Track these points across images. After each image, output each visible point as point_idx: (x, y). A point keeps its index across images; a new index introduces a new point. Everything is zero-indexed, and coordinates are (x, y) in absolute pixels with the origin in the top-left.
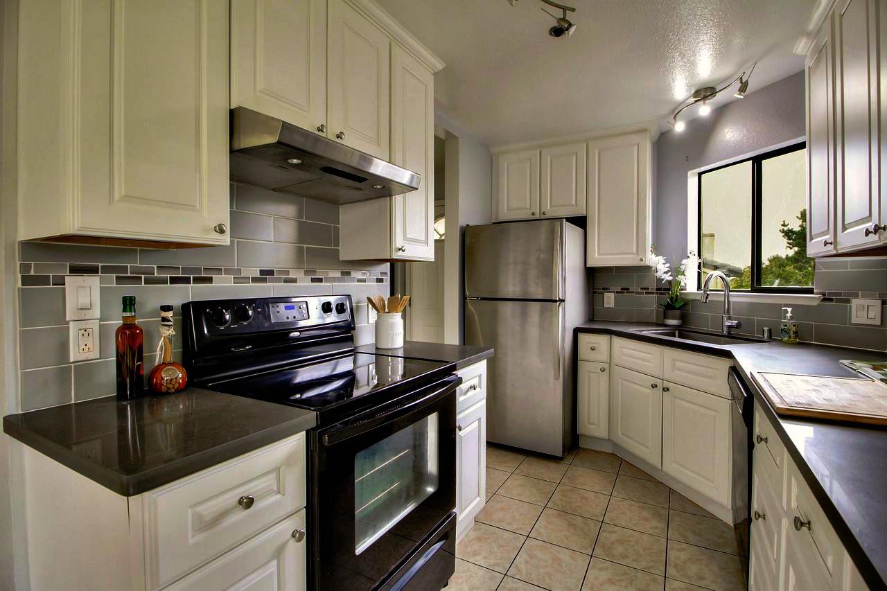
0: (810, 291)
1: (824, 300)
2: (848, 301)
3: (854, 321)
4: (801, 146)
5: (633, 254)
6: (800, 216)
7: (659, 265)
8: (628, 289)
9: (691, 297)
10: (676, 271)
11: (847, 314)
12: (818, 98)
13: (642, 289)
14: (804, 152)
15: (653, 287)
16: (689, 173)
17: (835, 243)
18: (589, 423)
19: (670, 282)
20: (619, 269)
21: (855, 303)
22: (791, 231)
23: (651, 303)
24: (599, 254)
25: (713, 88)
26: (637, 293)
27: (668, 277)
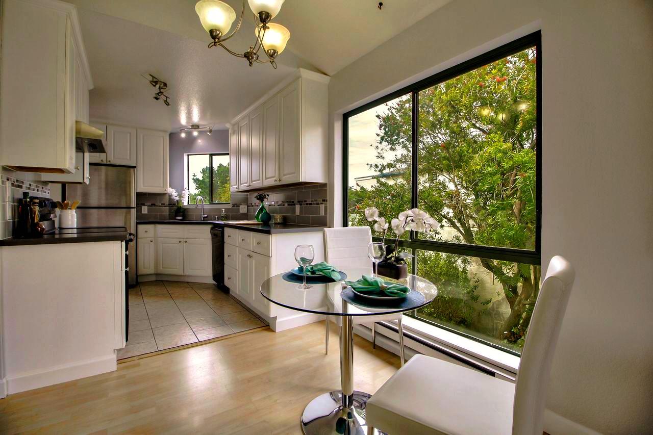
0: (229, 204)
1: (233, 206)
2: (239, 206)
3: (241, 212)
4: (228, 154)
5: (160, 187)
6: (202, 172)
7: (173, 192)
8: (155, 204)
9: (186, 207)
10: (180, 196)
11: (238, 210)
12: (233, 140)
13: (162, 204)
14: (228, 156)
15: (167, 203)
16: (185, 154)
17: (238, 188)
18: (144, 268)
19: (177, 201)
20: (150, 194)
21: (241, 206)
22: (198, 179)
23: (166, 211)
24: (144, 186)
25: (198, 126)
26: (159, 206)
27: (177, 198)
